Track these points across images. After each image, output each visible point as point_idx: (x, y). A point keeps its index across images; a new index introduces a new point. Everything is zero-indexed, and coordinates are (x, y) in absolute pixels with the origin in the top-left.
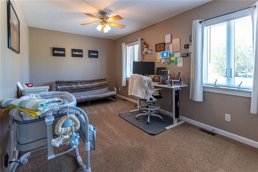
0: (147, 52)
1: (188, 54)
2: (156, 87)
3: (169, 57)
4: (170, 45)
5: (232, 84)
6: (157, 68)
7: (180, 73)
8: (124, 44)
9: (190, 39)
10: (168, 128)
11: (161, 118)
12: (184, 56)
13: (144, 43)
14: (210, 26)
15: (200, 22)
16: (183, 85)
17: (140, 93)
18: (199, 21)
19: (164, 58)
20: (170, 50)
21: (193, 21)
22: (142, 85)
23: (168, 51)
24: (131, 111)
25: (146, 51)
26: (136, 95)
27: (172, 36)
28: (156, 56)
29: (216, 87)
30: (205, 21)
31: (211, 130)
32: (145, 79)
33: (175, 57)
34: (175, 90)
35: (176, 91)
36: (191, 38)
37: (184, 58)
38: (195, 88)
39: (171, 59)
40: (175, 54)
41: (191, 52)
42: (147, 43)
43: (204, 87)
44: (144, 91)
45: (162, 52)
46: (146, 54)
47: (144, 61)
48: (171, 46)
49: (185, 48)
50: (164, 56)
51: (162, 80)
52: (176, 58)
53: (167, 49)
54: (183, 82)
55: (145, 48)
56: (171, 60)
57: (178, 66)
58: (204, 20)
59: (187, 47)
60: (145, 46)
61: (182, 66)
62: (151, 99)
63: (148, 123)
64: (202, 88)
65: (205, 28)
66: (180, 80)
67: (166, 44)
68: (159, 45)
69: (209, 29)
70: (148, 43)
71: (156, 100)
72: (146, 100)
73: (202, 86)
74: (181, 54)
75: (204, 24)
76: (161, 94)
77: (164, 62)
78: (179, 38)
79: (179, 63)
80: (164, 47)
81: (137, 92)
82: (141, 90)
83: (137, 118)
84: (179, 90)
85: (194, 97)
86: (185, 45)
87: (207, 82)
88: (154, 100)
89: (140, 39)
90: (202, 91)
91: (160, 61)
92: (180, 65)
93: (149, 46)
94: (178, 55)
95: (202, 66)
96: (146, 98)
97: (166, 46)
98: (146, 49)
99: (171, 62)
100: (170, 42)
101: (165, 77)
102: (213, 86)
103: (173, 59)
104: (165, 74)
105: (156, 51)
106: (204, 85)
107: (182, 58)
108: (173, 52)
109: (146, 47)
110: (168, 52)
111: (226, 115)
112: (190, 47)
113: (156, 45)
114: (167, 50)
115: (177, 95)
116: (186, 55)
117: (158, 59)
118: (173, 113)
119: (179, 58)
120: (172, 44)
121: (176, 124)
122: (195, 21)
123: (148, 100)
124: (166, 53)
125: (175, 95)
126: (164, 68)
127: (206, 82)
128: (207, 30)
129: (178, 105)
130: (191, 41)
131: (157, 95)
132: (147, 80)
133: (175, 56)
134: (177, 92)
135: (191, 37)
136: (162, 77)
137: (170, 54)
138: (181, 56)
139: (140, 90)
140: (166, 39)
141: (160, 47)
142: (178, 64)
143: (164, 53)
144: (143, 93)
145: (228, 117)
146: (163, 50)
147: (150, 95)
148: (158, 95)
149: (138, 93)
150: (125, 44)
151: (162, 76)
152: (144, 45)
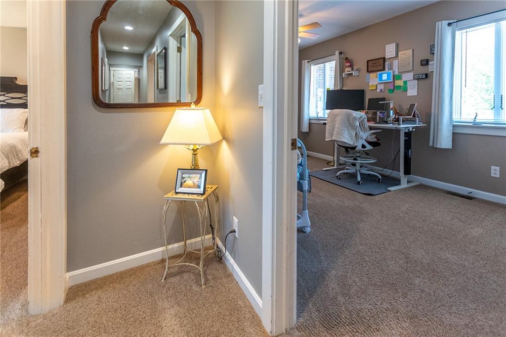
0: (351, 75)
1: (427, 75)
2: (371, 128)
3: (392, 81)
4: (394, 61)
5: (503, 119)
6: (369, 99)
7: (412, 106)
8: (306, 61)
9: (431, 50)
10: (392, 189)
11: (378, 177)
12: (421, 77)
13: (347, 59)
14: (465, 30)
15: (449, 24)
16: (419, 124)
17: (347, 137)
18: (447, 22)
19: (382, 83)
20: (394, 69)
21: (437, 23)
22: (350, 124)
23: (391, 71)
24: (324, 169)
25: (349, 71)
26: (341, 138)
27: (397, 45)
28: (367, 81)
29: (476, 125)
30: (458, 23)
31: (465, 194)
32: (355, 115)
33: (403, 80)
34: (404, 131)
35: (405, 133)
36: (433, 49)
37: (419, 81)
38: (439, 128)
39: (396, 83)
40: (403, 75)
41: (433, 72)
42: (350, 59)
43: (454, 126)
44: (353, 133)
45: (378, 73)
46: (348, 77)
47: (344, 88)
48: (396, 63)
49: (422, 65)
50: (383, 79)
51: (380, 117)
52: (405, 82)
53: (388, 68)
54: (419, 119)
55: (347, 67)
56: (395, 85)
57: (408, 95)
58: (456, 21)
59: (425, 63)
60: (348, 64)
61: (416, 94)
62: (363, 146)
63: (359, 182)
64: (452, 128)
65: (458, 33)
66: (414, 116)
67: (387, 60)
68: (373, 62)
69: (464, 35)
70: (352, 59)
71: (372, 148)
72: (356, 147)
73: (451, 124)
74: (414, 75)
75: (457, 27)
76: (379, 140)
77: (382, 90)
78: (411, 50)
79: (410, 89)
80: (382, 64)
81: (342, 135)
82: (349, 132)
83: (337, 177)
84: (411, 132)
85: (437, 143)
86: (421, 61)
87: (461, 118)
88: (369, 147)
89: (337, 53)
90: (452, 132)
91: (375, 88)
92: (412, 92)
93: (354, 63)
94: (408, 77)
95: (452, 92)
96: (356, 145)
97: (387, 63)
98: (350, 69)
99: (395, 89)
100: (394, 56)
101: (384, 113)
102: (471, 124)
103: (399, 83)
104: (385, 108)
105: (368, 71)
106: (454, 124)
107: (416, 82)
108: (399, 72)
109: (350, 66)
110: (390, 73)
111: (493, 168)
112: (430, 63)
113: (368, 61)
114: (389, 70)
115: (407, 138)
116: (424, 77)
117: (370, 84)
118: (399, 171)
119: (411, 82)
120: (398, 59)
121: (404, 185)
122: (440, 22)
123: (359, 148)
124: (386, 74)
125: (405, 140)
126: (384, 99)
127: (459, 117)
128: (460, 35)
129: (410, 154)
130: (434, 54)
131: (372, 141)
132: (359, 117)
133: (403, 78)
134: (408, 134)
135: (432, 47)
136: (380, 113)
137: (394, 76)
138: (414, 79)
139: (347, 132)
140: (386, 51)
141: (376, 65)
142: (408, 92)
143: (383, 75)
144: (351, 137)
145: (495, 171)
146: (382, 68)
147: (362, 140)
148: (375, 140)
149: (344, 137)
150: (308, 62)
151: (380, 111)
152: (346, 62)
